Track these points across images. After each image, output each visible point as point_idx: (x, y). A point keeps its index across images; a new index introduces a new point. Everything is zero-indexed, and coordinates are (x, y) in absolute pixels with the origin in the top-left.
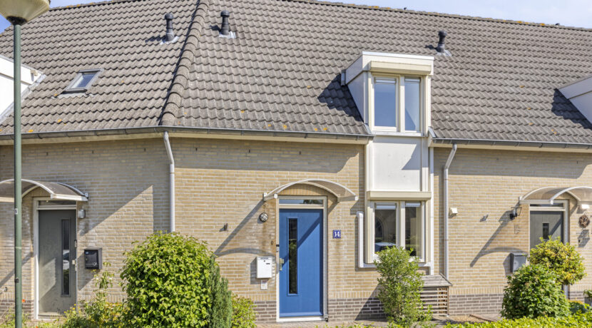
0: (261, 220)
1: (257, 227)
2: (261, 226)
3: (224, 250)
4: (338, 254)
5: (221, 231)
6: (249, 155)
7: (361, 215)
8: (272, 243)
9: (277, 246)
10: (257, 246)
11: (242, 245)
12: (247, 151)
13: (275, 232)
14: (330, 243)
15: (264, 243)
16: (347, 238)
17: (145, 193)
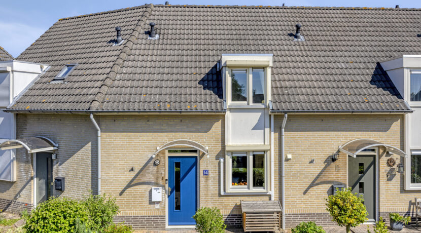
0: (155, 164)
1: (153, 169)
2: (155, 168)
3: (133, 183)
4: (207, 186)
5: (130, 171)
6: (148, 123)
7: (222, 160)
8: (163, 179)
9: (166, 180)
10: (153, 180)
11: (143, 180)
12: (147, 121)
13: (165, 172)
14: (201, 178)
15: (157, 178)
16: (213, 175)
17: (86, 147)
